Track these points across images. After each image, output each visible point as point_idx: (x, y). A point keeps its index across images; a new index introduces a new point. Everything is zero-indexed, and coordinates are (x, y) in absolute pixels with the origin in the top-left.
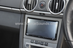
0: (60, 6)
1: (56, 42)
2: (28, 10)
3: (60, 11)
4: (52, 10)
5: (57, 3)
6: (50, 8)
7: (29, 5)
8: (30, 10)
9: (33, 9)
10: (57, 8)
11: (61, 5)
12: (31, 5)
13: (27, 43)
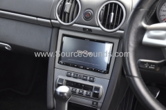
0: (117, 19)
1: (108, 76)
2: (64, 21)
3: (116, 26)
4: (103, 24)
5: (113, 14)
6: (100, 21)
7: (65, 13)
8: (68, 22)
9: (72, 20)
10: (111, 21)
11: (118, 16)
12: (69, 14)
13: (60, 77)
